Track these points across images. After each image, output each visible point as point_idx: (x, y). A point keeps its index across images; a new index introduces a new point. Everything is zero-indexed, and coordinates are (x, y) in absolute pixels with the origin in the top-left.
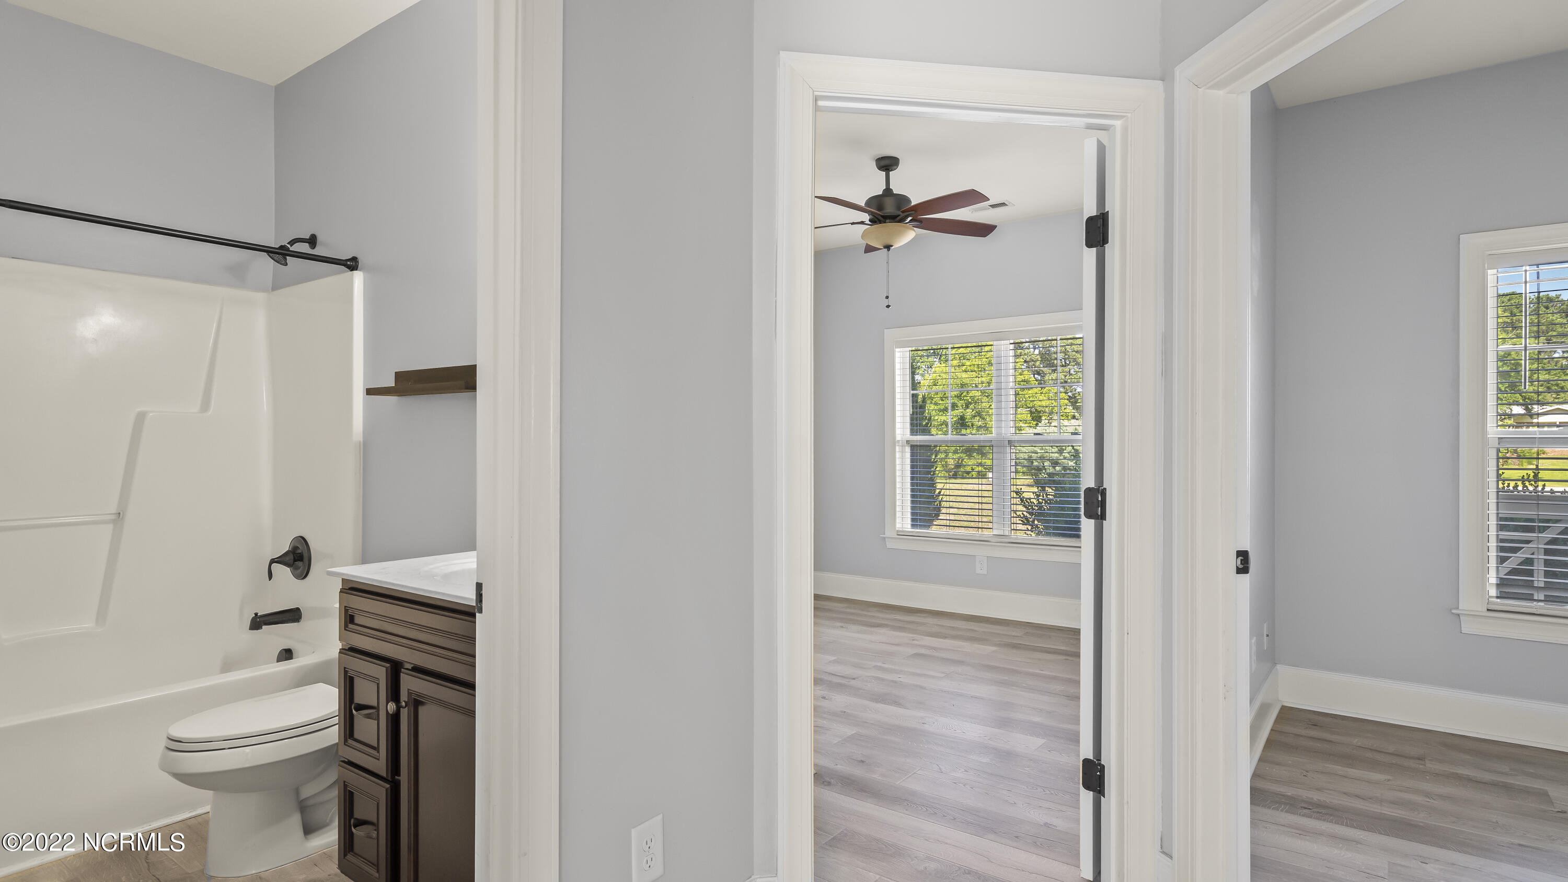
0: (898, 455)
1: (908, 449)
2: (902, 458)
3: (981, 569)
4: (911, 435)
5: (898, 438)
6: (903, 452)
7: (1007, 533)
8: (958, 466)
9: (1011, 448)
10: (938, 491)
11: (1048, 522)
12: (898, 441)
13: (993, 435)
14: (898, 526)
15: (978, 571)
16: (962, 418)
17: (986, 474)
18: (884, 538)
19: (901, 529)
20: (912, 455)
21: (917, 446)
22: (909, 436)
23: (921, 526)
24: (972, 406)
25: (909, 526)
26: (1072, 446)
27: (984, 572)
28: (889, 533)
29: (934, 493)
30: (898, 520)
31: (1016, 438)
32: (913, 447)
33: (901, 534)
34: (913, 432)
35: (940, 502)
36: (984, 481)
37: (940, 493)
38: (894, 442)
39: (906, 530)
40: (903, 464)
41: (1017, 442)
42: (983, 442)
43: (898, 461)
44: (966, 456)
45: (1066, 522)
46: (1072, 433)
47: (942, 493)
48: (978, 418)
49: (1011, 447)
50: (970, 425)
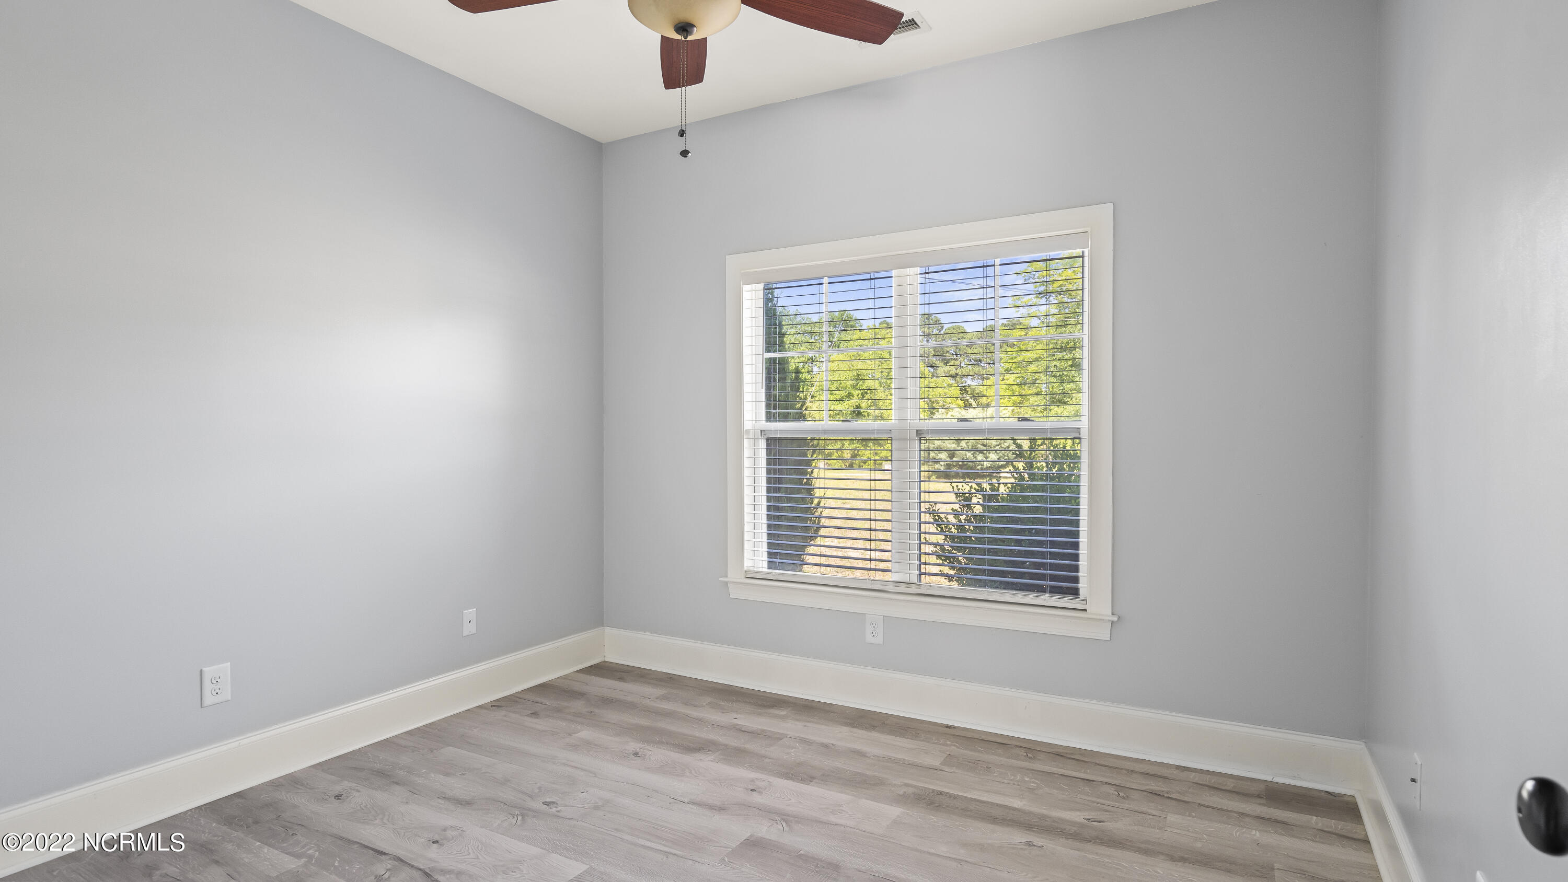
0: (747, 453)
1: (763, 444)
2: (755, 459)
3: (874, 636)
4: (767, 421)
5: (748, 425)
6: (755, 448)
7: (914, 579)
8: (854, 456)
9: (920, 443)
10: (816, 501)
11: (972, 551)
12: (748, 431)
13: (893, 421)
14: (748, 564)
15: (869, 639)
16: (858, 407)
17: (881, 464)
18: (726, 583)
19: (752, 569)
20: (769, 452)
21: (775, 439)
22: (764, 422)
23: (783, 566)
24: (867, 396)
25: (765, 564)
26: (1013, 439)
27: (879, 640)
28: (733, 575)
29: (812, 503)
30: (748, 555)
31: (930, 424)
32: (771, 442)
33: (752, 576)
34: (770, 417)
35: (819, 518)
36: (879, 475)
37: (819, 503)
38: (741, 433)
39: (760, 570)
40: (755, 468)
41: (931, 433)
42: (877, 433)
43: (747, 463)
44: (862, 446)
45: (1007, 563)
46: (1019, 418)
47: (822, 505)
48: (873, 408)
49: (920, 440)
50: (866, 415)
